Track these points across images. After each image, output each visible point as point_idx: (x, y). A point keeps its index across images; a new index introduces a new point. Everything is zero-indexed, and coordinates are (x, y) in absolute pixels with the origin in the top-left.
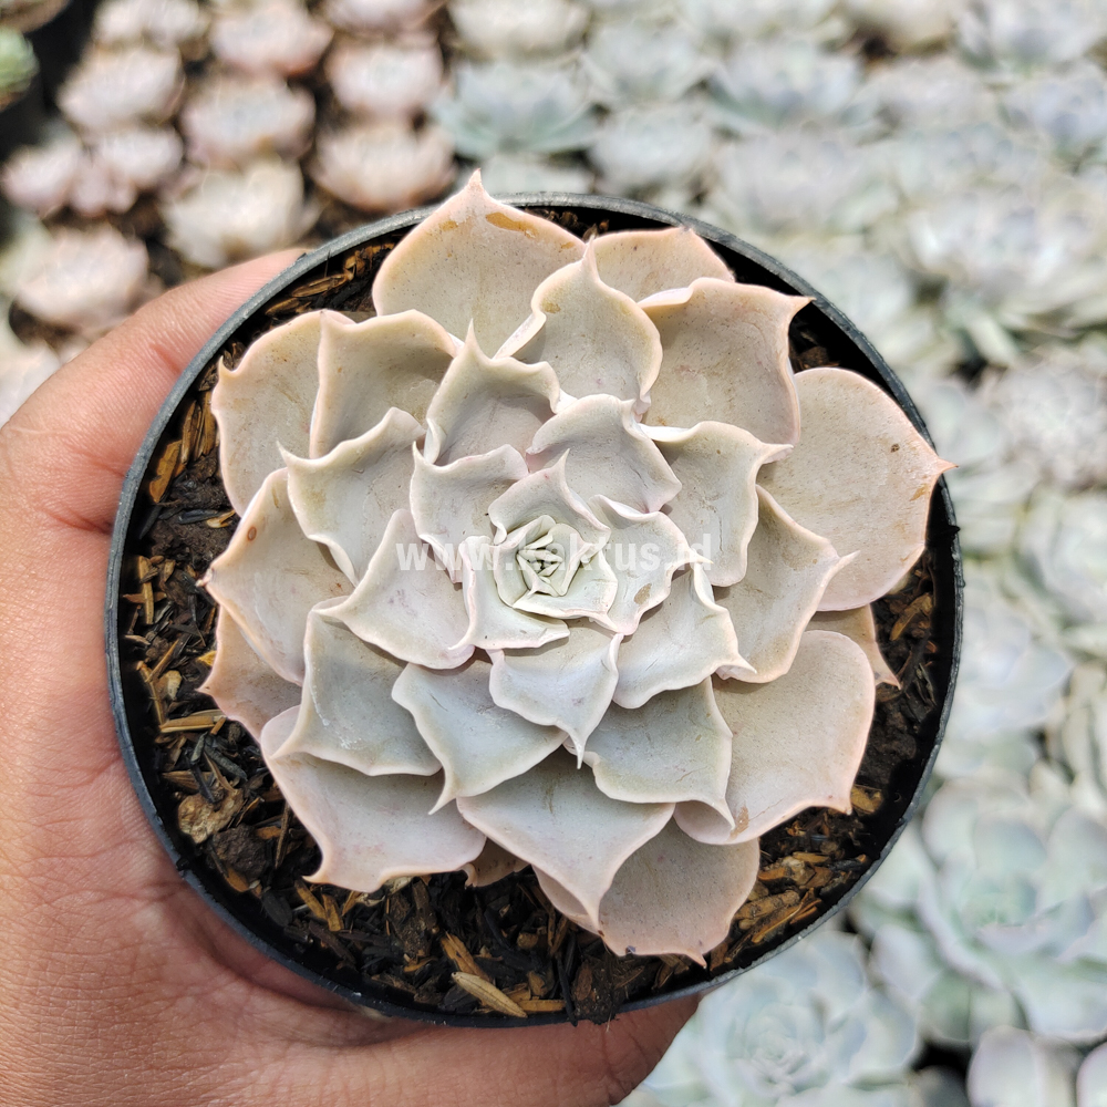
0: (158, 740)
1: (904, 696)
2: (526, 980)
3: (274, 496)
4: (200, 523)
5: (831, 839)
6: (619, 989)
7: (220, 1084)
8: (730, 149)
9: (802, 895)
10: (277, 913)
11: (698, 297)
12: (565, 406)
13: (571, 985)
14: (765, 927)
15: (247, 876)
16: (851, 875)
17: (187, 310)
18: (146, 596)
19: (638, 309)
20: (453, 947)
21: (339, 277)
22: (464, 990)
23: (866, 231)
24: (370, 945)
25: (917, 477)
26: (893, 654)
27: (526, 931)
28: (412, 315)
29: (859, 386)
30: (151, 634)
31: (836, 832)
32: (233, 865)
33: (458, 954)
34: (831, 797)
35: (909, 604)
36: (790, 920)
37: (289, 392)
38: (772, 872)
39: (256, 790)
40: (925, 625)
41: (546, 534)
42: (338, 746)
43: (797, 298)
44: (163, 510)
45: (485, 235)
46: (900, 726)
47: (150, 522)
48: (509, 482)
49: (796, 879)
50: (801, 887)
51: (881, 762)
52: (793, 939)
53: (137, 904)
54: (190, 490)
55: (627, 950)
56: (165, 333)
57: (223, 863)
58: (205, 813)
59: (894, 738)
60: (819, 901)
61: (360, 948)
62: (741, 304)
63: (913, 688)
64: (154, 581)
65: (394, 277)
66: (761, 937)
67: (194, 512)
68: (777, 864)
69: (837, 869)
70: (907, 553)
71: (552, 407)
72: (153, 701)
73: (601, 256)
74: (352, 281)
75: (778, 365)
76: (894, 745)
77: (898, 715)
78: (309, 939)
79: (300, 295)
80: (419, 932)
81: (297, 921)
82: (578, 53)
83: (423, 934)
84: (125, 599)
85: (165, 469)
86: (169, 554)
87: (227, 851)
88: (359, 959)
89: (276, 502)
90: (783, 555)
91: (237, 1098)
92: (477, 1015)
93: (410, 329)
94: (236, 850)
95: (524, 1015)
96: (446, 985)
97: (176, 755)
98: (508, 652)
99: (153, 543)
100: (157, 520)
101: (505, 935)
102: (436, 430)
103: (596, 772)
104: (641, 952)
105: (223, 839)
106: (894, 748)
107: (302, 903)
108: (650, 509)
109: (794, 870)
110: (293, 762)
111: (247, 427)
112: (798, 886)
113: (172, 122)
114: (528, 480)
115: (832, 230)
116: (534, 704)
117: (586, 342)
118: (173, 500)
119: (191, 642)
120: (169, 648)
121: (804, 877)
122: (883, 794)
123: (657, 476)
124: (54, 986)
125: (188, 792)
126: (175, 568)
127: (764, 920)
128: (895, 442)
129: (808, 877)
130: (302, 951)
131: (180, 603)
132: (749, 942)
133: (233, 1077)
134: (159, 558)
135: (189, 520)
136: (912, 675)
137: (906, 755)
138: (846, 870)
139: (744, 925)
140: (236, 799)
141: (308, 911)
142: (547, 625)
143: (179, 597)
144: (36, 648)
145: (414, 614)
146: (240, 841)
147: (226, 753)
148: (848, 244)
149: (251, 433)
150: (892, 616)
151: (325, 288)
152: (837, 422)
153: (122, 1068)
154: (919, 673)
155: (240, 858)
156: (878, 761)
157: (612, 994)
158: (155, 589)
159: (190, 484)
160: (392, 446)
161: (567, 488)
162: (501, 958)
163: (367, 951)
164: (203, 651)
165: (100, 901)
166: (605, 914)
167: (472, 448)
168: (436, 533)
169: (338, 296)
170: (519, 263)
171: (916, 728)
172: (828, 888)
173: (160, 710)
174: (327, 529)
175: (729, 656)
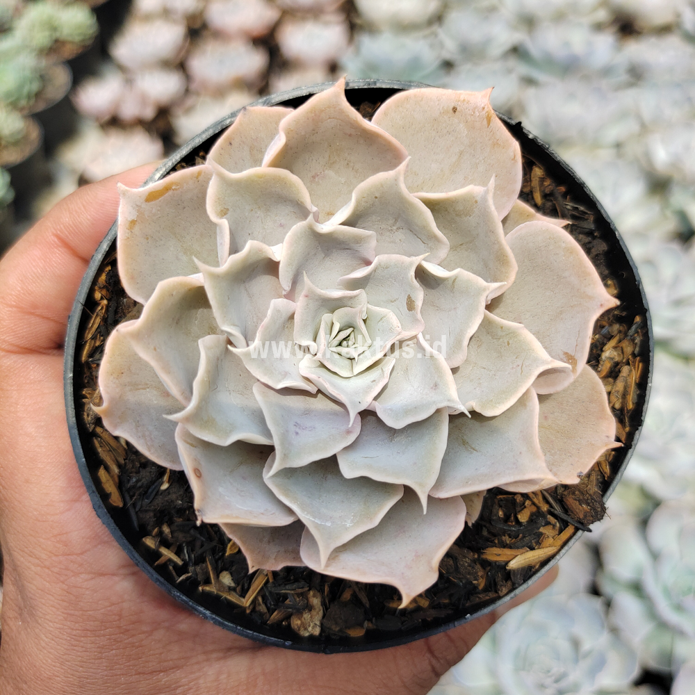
0: (248, 611)
3: (188, 443)
4: (158, 493)
5: (610, 325)
9: (628, 364)
10: (391, 625)
11: (288, 133)
12: (279, 252)
13: (569, 515)
14: (628, 397)
15: (357, 624)
16: (642, 332)
18: (167, 554)
19: (264, 169)
20: (491, 554)
21: (100, 308)
22: (518, 569)
25: (479, 112)
26: (548, 210)
27: (518, 513)
28: (162, 285)
29: (407, 98)
30: (191, 568)
31: (609, 319)
32: (346, 627)
33: (499, 555)
34: (601, 305)
35: (531, 181)
36: (635, 381)
37: (140, 387)
38: (604, 368)
40: (547, 183)
41: (333, 323)
42: (347, 529)
44: (134, 505)
45: (154, 211)
46: (588, 239)
47: (134, 518)
48: (292, 317)
49: (617, 359)
50: (624, 361)
52: (648, 388)
54: (137, 481)
55: (579, 476)
57: (340, 631)
58: (306, 616)
59: (592, 248)
60: (638, 359)
62: (313, 115)
63: (574, 216)
64: (165, 543)
65: (132, 278)
66: (631, 403)
67: (150, 490)
68: (601, 363)
69: (631, 336)
70: (512, 154)
71: (274, 260)
73: (220, 161)
74: (108, 303)
75: (361, 126)
76: (594, 251)
77: (580, 236)
79: (90, 336)
85: (110, 487)
86: (159, 523)
89: (192, 445)
90: (457, 215)
93: (169, 293)
94: (341, 619)
96: (508, 574)
97: (263, 608)
98: (376, 398)
99: (146, 525)
100: (137, 513)
102: (231, 329)
103: (478, 410)
104: (586, 471)
105: (328, 620)
106: (595, 253)
108: (371, 259)
109: (612, 356)
110: (333, 559)
111: (138, 424)
112: (622, 362)
114: (299, 306)
116: (415, 409)
117: (256, 212)
118: (134, 496)
119: (214, 551)
120: (207, 566)
121: (619, 355)
122: (612, 279)
123: (359, 240)
125: (288, 617)
126: (169, 526)
127: (624, 395)
128: (452, 107)
129: (621, 353)
131: (190, 539)
132: (628, 411)
134: (156, 530)
135: (152, 497)
136: (566, 212)
137: (603, 251)
138: (637, 332)
139: (618, 406)
140: (314, 596)
142: (380, 366)
143: (187, 537)
145: (314, 428)
146: (338, 613)
147: (287, 582)
149: (144, 425)
150: (528, 194)
151: (98, 320)
154: (568, 207)
155: (346, 620)
158: (168, 546)
159: (134, 479)
160: (218, 359)
161: (322, 291)
164: (224, 550)
166: (551, 470)
167: (255, 320)
168: (283, 379)
169: (109, 319)
170: (184, 208)
171: (595, 234)
172: (637, 349)
173: (233, 598)
174: (231, 431)
175: (485, 289)
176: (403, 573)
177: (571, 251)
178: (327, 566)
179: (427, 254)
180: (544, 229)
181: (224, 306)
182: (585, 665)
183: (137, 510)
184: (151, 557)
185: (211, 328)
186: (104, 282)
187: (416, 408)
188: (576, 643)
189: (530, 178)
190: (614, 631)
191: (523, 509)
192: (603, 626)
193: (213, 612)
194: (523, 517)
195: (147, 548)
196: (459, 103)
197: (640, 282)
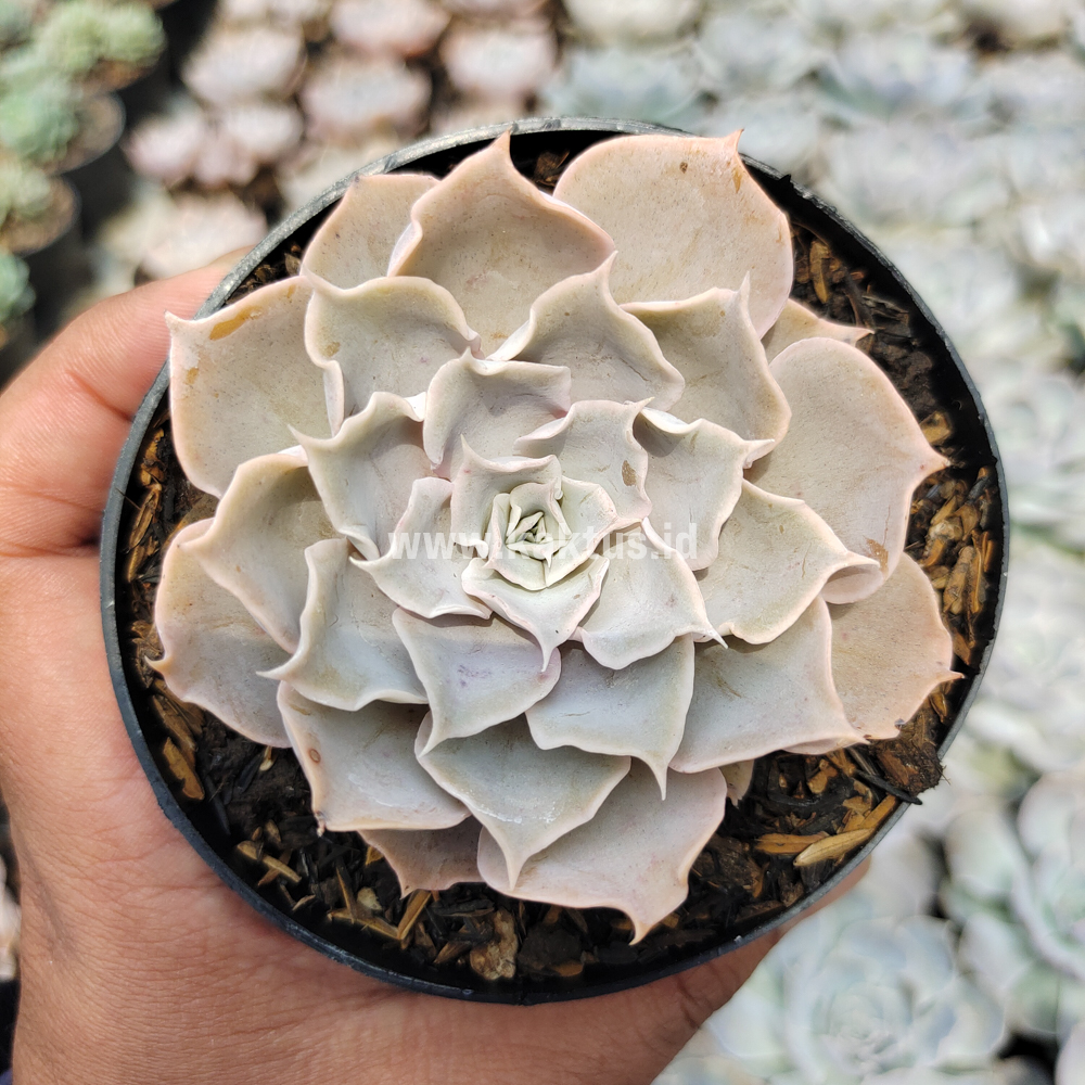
0: (404, 947)
1: (879, 332)
2: (847, 810)
3: (299, 710)
4: (257, 775)
5: (943, 483)
9: (970, 543)
10: (621, 957)
11: (426, 222)
12: (420, 407)
14: (972, 594)
15: (571, 958)
16: (990, 493)
18: (275, 867)
19: (390, 278)
20: (772, 844)
21: (150, 497)
22: (813, 865)
25: (723, 170)
26: (837, 311)
27: (810, 780)
28: (244, 470)
29: (609, 153)
30: (314, 887)
33: (780, 845)
34: (922, 467)
35: (809, 264)
36: (983, 569)
37: (220, 622)
38: (933, 551)
40: (835, 266)
41: (510, 508)
42: (545, 826)
43: (496, 142)
45: (224, 352)
46: (900, 354)
47: (222, 816)
48: (447, 504)
49: (953, 536)
50: (964, 538)
51: (915, 393)
52: (1002, 580)
54: (224, 760)
55: (898, 726)
57: (546, 969)
58: (493, 950)
59: (905, 368)
60: (986, 534)
62: (463, 191)
63: (879, 319)
64: (272, 850)
65: (197, 458)
66: (976, 603)
67: (244, 772)
68: (929, 543)
69: (974, 500)
70: (776, 233)
71: (415, 419)
72: (368, 928)
73: (321, 269)
74: (163, 489)
75: (539, 204)
76: (912, 371)
77: (890, 349)
79: (137, 541)
80: (737, 863)
83: (741, 861)
84: (261, 886)
85: (182, 770)
86: (261, 821)
89: (303, 712)
90: (694, 334)
93: (254, 481)
96: (797, 874)
97: (425, 941)
98: (581, 624)
99: (241, 825)
100: (226, 808)
101: (800, 797)
102: (353, 530)
103: (738, 634)
104: (907, 717)
105: (526, 955)
106: (913, 373)
108: (565, 407)
109: (945, 533)
110: (528, 873)
111: (220, 682)
112: (960, 540)
114: (457, 486)
116: (643, 639)
117: (383, 344)
118: (219, 781)
119: (346, 859)
120: (338, 882)
121: (957, 530)
122: (941, 411)
125: (465, 953)
126: (277, 824)
127: (966, 592)
128: (679, 164)
132: (973, 616)
134: (257, 831)
135: (247, 782)
136: (867, 311)
137: (926, 369)
138: (982, 493)
139: (956, 609)
140: (503, 919)
142: (586, 572)
145: (488, 672)
147: (460, 900)
149: (228, 682)
150: (805, 285)
151: (149, 516)
152: (621, 195)
154: (870, 303)
156: (912, 395)
158: (276, 854)
159: (219, 757)
160: (336, 576)
161: (491, 463)
164: (363, 857)
166: (854, 720)
167: (390, 510)
168: (438, 601)
169: (165, 513)
170: (271, 344)
171: (914, 343)
172: (984, 520)
173: (380, 927)
174: (362, 687)
175: (741, 451)
176: (634, 891)
177: (873, 384)
178: (519, 884)
179: (650, 399)
180: (829, 350)
181: (341, 497)
182: (922, 1025)
183: (226, 802)
184: (250, 873)
185: (323, 524)
186: (154, 456)
187: (643, 636)
188: (908, 993)
189: (809, 260)
190: (968, 974)
191: (816, 774)
192: (950, 967)
193: (350, 951)
194: (817, 786)
195: (245, 860)
196: (691, 157)
197: (985, 416)
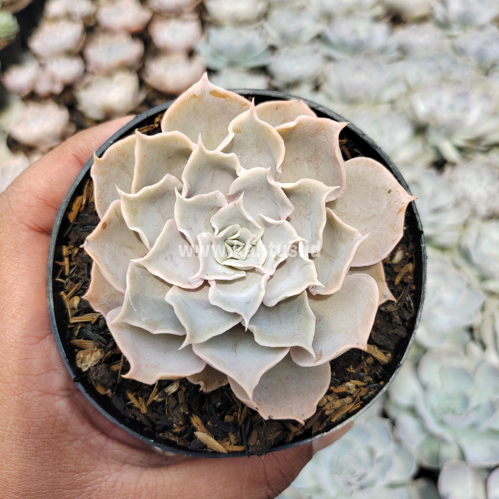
0: (69, 326)
1: (400, 309)
2: (228, 437)
3: (115, 210)
5: (368, 375)
6: (270, 440)
7: (91, 480)
8: (331, 66)
9: (354, 399)
10: (118, 404)
11: (299, 124)
12: (243, 173)
13: (248, 439)
14: (337, 414)
15: (105, 387)
16: (376, 390)
17: (88, 140)
18: (66, 263)
19: (274, 130)
20: (196, 421)
21: (152, 126)
22: (200, 441)
23: (392, 102)
24: (159, 420)
25: (399, 204)
26: (396, 291)
27: (228, 414)
29: (373, 165)
30: (68, 280)
31: (370, 371)
32: (99, 382)
33: (198, 424)
34: (358, 343)
35: (403, 267)
36: (349, 410)
37: (125, 170)
38: (340, 389)
39: (110, 348)
40: (410, 277)
41: (237, 232)
42: (140, 320)
44: (75, 225)
45: (209, 100)
46: (398, 322)
47: (68, 230)
48: (219, 208)
49: (352, 392)
50: (354, 396)
51: (390, 338)
53: (57, 398)
54: (86, 217)
55: (269, 417)
56: (79, 149)
57: (95, 381)
59: (396, 328)
60: (362, 402)
61: (155, 421)
62: (318, 127)
63: (405, 305)
64: (70, 256)
65: (170, 119)
66: (335, 419)
67: (87, 227)
68: (343, 385)
69: (370, 388)
71: (237, 173)
72: (67, 309)
73: (262, 112)
74: (158, 128)
75: (335, 153)
76: (396, 331)
77: (397, 317)
78: (132, 416)
80: (180, 413)
81: (127, 408)
82: (263, 22)
83: (182, 414)
84: (56, 263)
85: (75, 208)
87: (97, 375)
88: (154, 425)
89: (116, 213)
90: (339, 239)
91: (99, 487)
92: (205, 452)
93: (175, 140)
94: (100, 375)
95: (227, 452)
96: (192, 437)
97: (77, 333)
98: (217, 281)
99: (69, 240)
100: (71, 230)
101: (219, 415)
102: (186, 183)
103: (255, 334)
104: (275, 418)
105: (95, 370)
106: (396, 332)
107: (130, 401)
109: (350, 388)
110: (120, 327)
111: (106, 183)
112: (352, 395)
113: (80, 54)
114: (227, 206)
115: (377, 102)
116: (228, 304)
117: (254, 147)
118: (79, 221)
119: (85, 284)
120: (74, 286)
121: (355, 392)
122: (392, 354)
123: (283, 204)
124: (19, 432)
126: (79, 251)
127: (335, 411)
128: (389, 189)
129: (357, 392)
130: (129, 421)
131: (80, 266)
132: (329, 421)
133: (97, 478)
134: (72, 246)
135: (85, 230)
136: (404, 300)
137: (402, 336)
138: (374, 388)
139: (327, 413)
141: (132, 404)
142: (235, 271)
143: (80, 264)
144: (17, 283)
145: (177, 265)
146: (103, 370)
147: (98, 332)
148: (384, 108)
149: (109, 186)
151: (146, 130)
152: (364, 181)
153: (48, 471)
154: (407, 298)
155: (102, 378)
157: (266, 442)
158: (70, 261)
159: (86, 215)
161: (244, 209)
162: (216, 425)
163: (158, 422)
165: (40, 395)
166: (260, 401)
168: (186, 229)
171: (406, 323)
172: (366, 397)
173: (70, 314)
174: (138, 225)
178: (114, 326)
179: (306, 241)
181: (193, 169)
183: (73, 229)
191: (231, 415)
194: (228, 419)
195: (61, 252)
196: (395, 192)
